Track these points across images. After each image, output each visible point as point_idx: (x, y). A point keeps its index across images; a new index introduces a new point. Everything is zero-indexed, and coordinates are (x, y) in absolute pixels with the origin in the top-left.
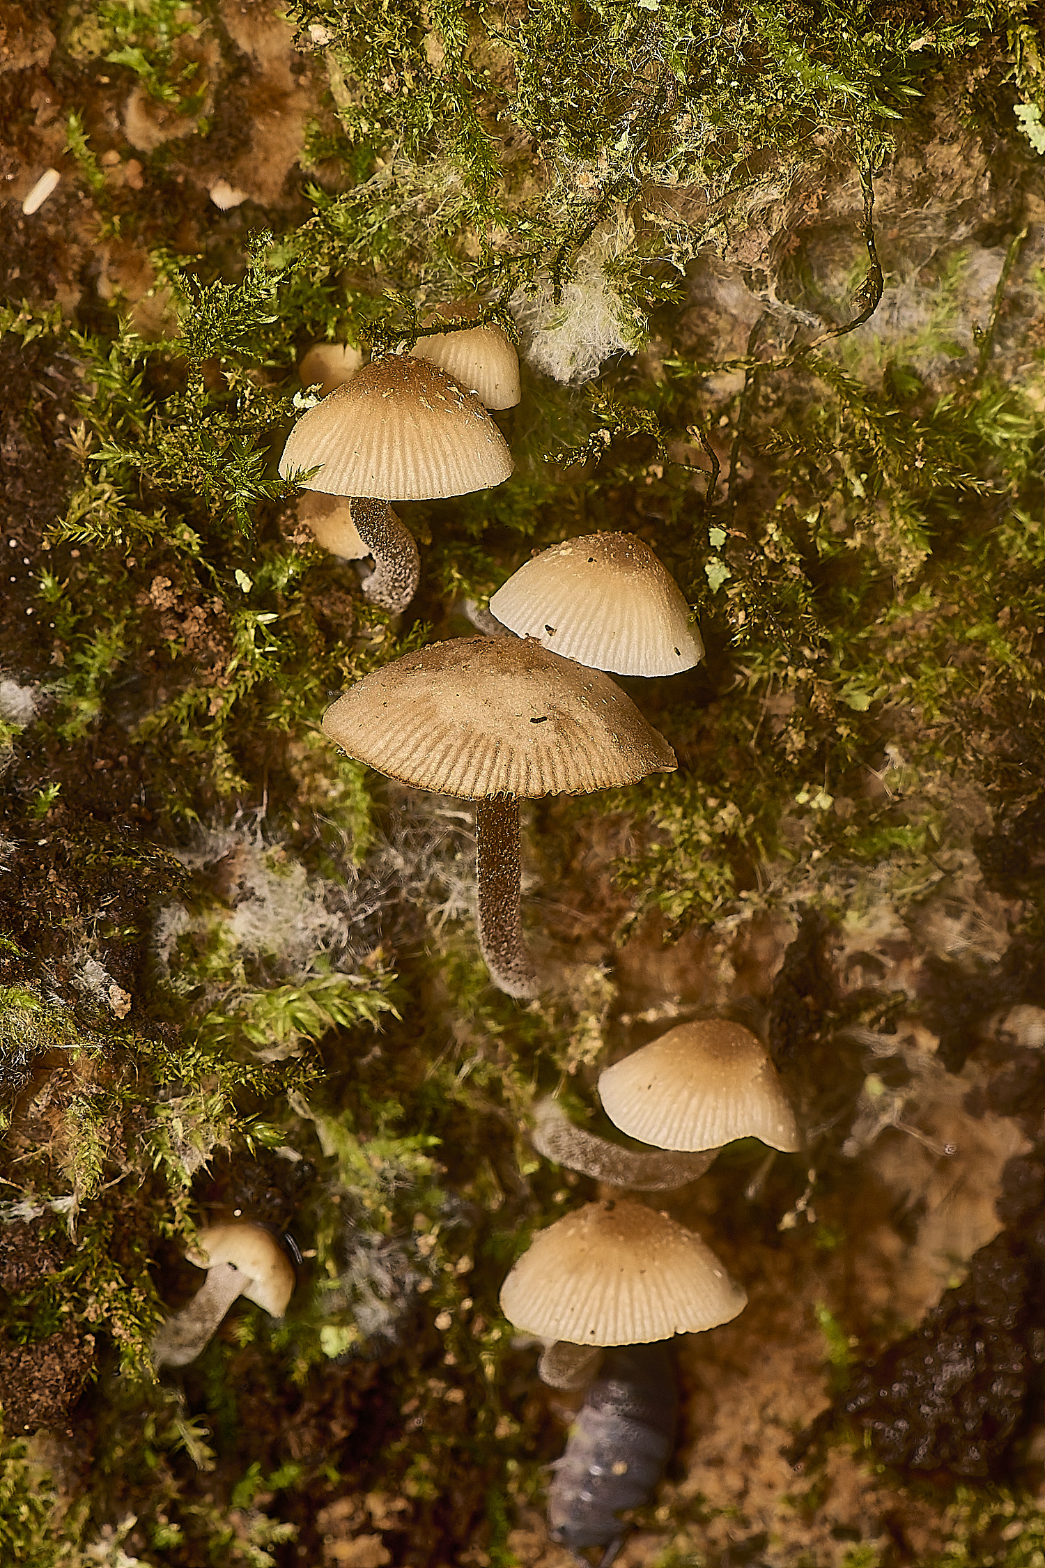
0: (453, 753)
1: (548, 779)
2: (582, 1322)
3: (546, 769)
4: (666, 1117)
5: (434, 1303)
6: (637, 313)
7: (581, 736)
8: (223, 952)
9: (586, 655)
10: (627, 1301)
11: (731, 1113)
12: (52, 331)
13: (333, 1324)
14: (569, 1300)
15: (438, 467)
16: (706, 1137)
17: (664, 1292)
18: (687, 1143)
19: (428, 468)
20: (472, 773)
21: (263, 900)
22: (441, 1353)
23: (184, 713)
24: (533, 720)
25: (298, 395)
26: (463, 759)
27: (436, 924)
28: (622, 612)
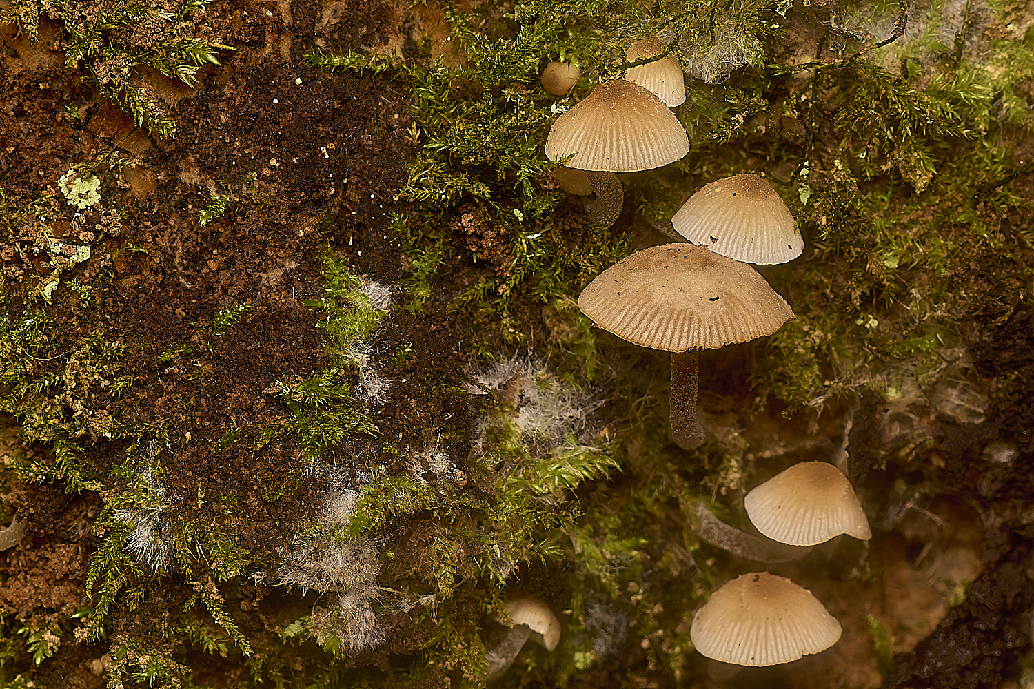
0: (664, 323)
1: (723, 336)
2: (746, 651)
3: (722, 330)
4: (791, 525)
5: (640, 633)
6: (756, 42)
7: (740, 307)
8: (513, 439)
9: (736, 254)
10: (773, 638)
11: (831, 520)
12: (391, 67)
13: (580, 651)
14: (737, 638)
15: (647, 150)
16: (817, 536)
17: (794, 630)
18: (805, 541)
19: (641, 151)
20: (677, 334)
21: (536, 404)
22: (646, 662)
23: (482, 292)
24: (711, 300)
25: (554, 105)
26: (671, 326)
27: (638, 410)
28: (757, 226)
